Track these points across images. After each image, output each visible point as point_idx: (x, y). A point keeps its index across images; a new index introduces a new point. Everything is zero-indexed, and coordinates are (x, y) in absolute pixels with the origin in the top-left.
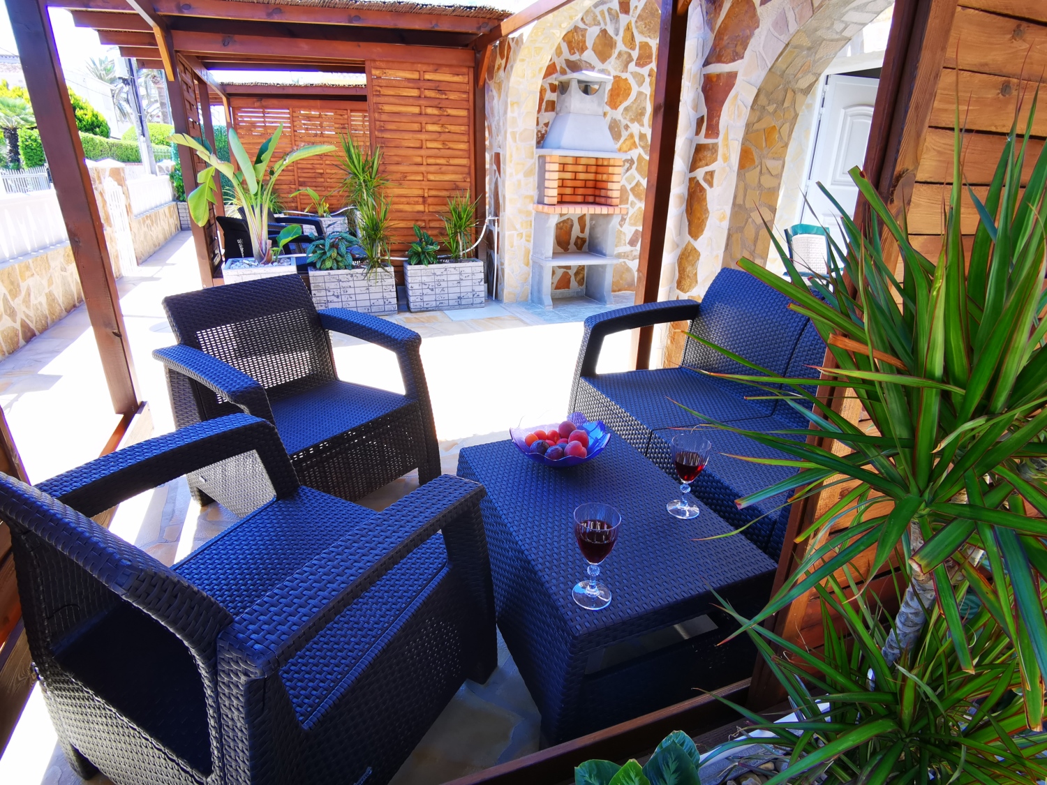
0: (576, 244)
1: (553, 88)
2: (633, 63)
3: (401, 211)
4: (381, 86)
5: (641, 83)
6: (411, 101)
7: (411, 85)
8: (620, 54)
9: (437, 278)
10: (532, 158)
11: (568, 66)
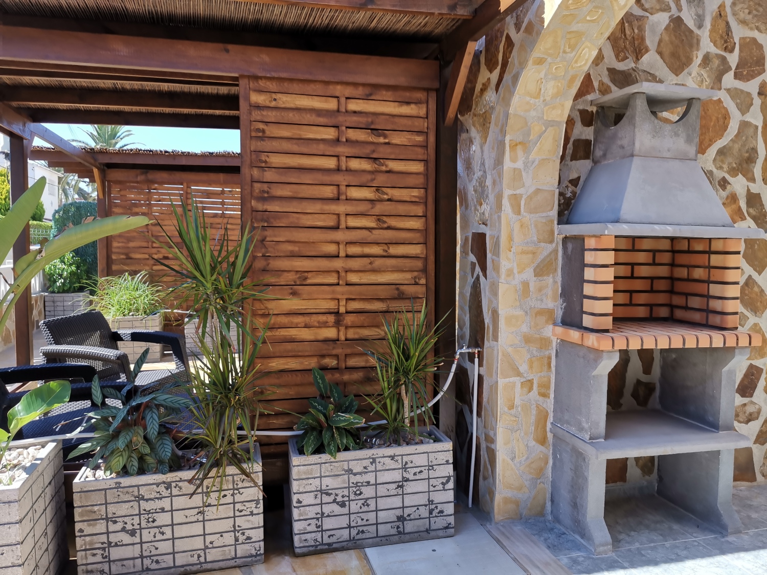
0: (635, 395)
1: (587, 119)
2: (731, 74)
3: (292, 341)
4: (266, 123)
5: (745, 107)
6: (322, 148)
7: (322, 120)
8: (707, 59)
9: (354, 479)
10: (551, 242)
11: (614, 81)
